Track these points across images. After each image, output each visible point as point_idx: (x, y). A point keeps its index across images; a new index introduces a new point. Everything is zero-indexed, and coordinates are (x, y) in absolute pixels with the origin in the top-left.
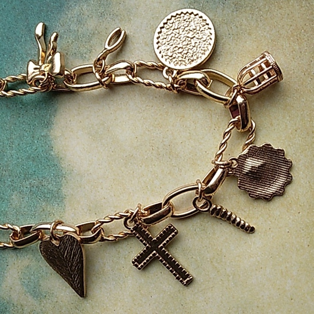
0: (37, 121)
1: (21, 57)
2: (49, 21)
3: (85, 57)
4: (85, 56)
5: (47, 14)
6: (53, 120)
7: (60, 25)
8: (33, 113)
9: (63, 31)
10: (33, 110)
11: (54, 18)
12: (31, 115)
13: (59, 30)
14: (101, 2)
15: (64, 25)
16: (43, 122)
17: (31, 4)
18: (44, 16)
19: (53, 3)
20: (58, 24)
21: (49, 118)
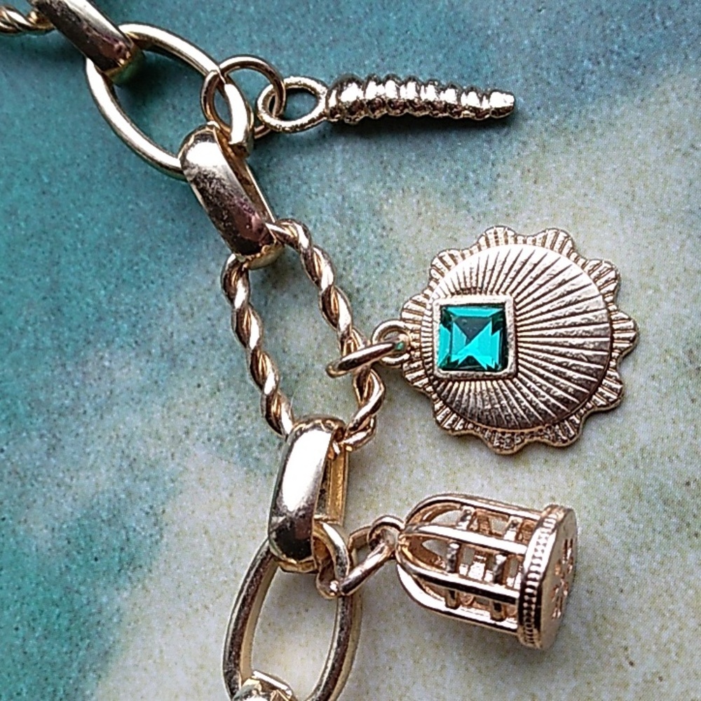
0: (27, 680)
1: (8, 407)
2: (139, 288)
3: (257, 460)
4: (256, 454)
5: (136, 259)
6: (88, 692)
7: (176, 312)
8: (18, 642)
9: (186, 336)
10: (20, 633)
11: (160, 281)
12: (11, 651)
13: (170, 329)
14: (354, 248)
15: (192, 315)
16: (50, 689)
17: (79, 209)
18: (123, 265)
19: (164, 217)
20: (168, 304)
21: (77, 680)
